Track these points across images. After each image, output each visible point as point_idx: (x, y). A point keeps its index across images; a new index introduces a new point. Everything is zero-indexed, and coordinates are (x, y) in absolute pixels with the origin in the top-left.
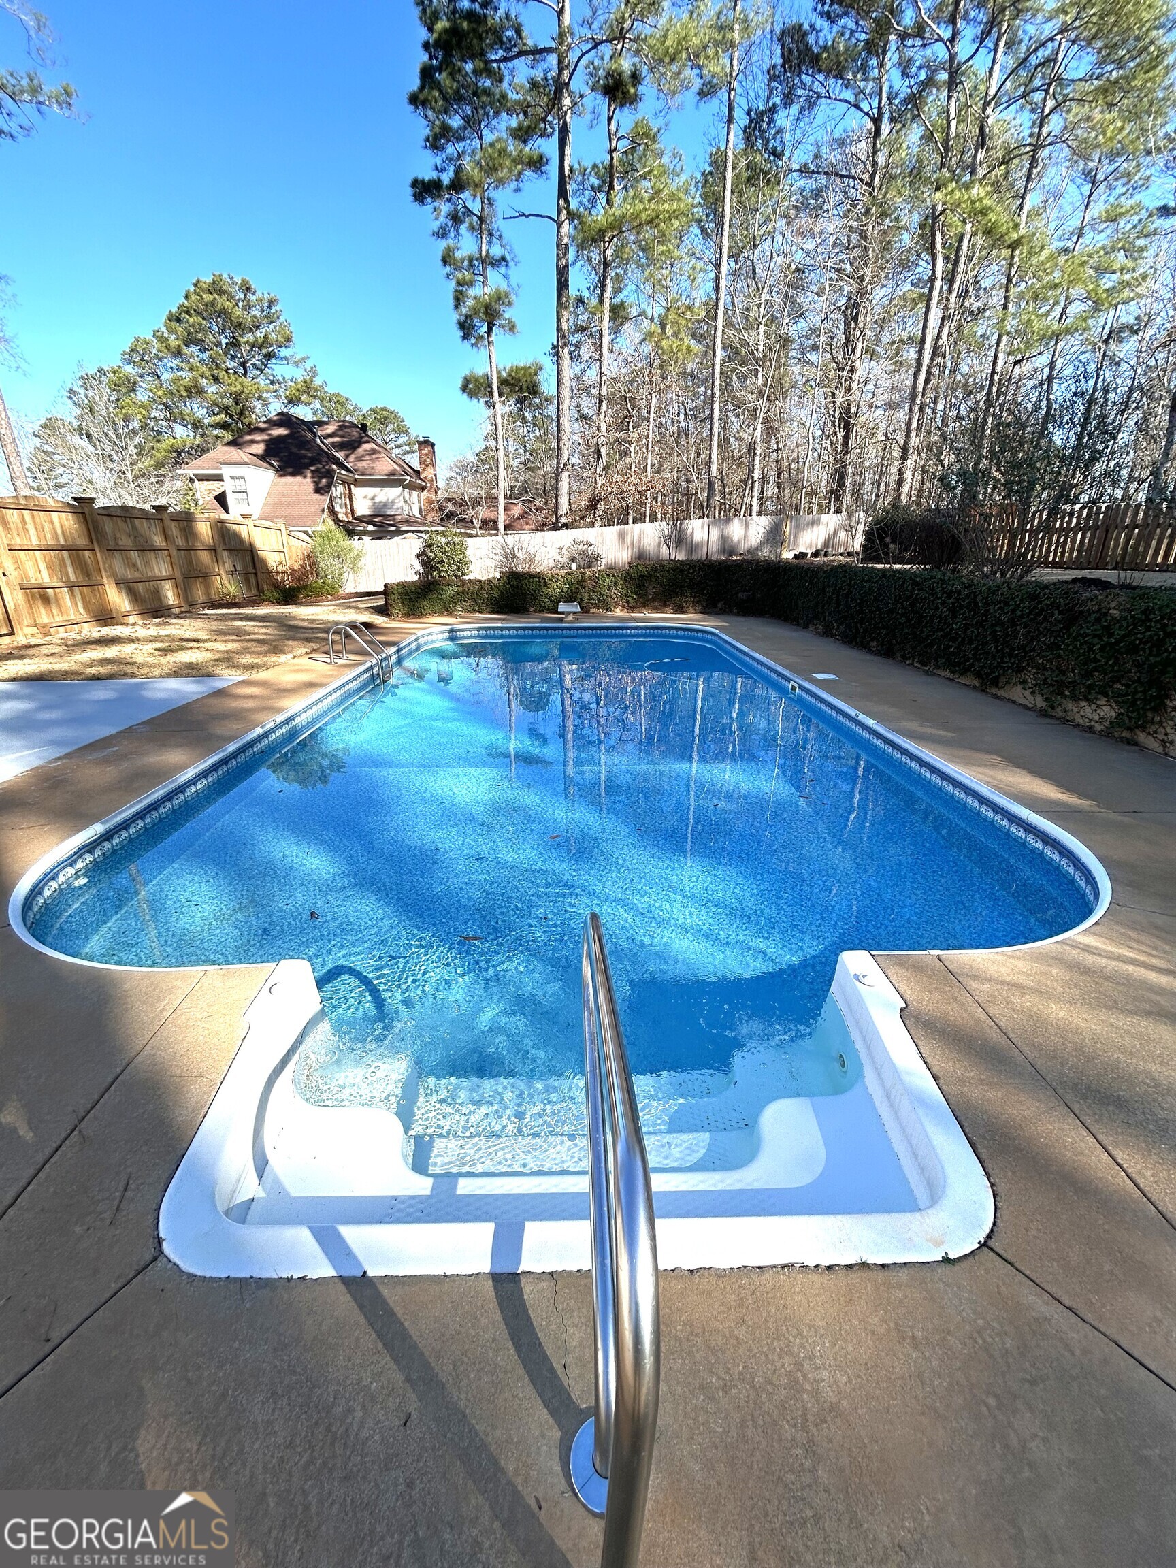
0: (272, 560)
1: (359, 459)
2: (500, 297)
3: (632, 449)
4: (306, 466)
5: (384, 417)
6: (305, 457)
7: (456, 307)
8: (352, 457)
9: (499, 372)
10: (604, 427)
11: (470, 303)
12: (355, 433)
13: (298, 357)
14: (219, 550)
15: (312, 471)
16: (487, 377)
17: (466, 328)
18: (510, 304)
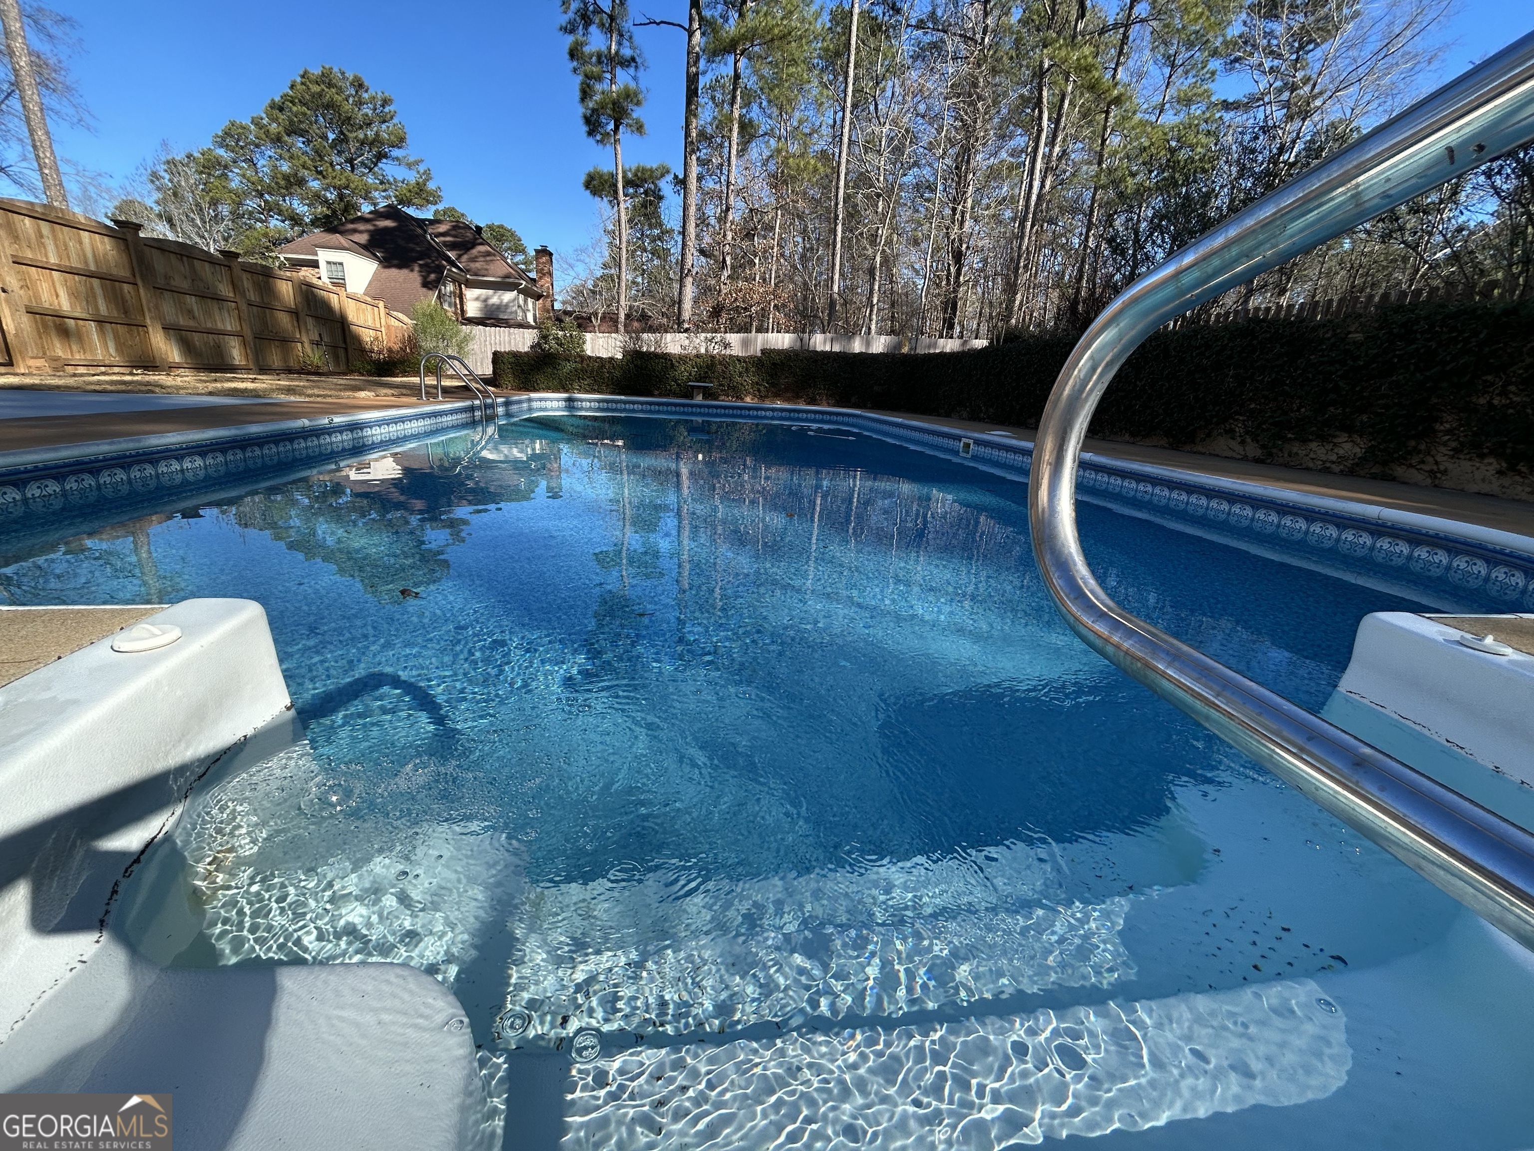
0: (367, 336)
1: (473, 260)
2: (630, 96)
3: (757, 261)
4: (415, 260)
5: (501, 234)
6: (413, 250)
7: (583, 100)
8: (465, 257)
9: (624, 172)
10: (730, 236)
11: (597, 98)
12: (469, 235)
13: (411, 159)
14: (302, 315)
15: (420, 266)
16: (613, 176)
17: (592, 124)
18: (638, 103)
